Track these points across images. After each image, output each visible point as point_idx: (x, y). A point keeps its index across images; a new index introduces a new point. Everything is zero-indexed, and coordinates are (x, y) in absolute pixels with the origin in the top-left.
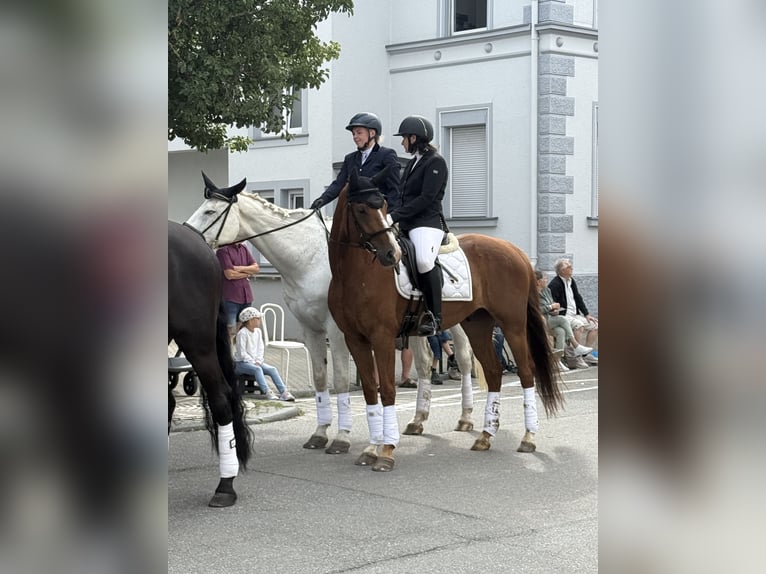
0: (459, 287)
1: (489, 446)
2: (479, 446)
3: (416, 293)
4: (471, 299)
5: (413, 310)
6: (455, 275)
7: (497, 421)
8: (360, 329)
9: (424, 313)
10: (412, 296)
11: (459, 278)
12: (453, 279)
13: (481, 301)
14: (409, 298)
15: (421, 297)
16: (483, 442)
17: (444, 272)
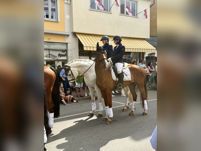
0: (128, 77)
1: (133, 114)
2: (131, 114)
3: (117, 79)
4: (131, 80)
5: (117, 83)
6: (127, 74)
7: (135, 108)
8: (103, 89)
9: (119, 84)
10: (116, 80)
11: (128, 75)
12: (126, 75)
13: (133, 80)
14: (115, 80)
15: (118, 80)
16: (132, 113)
17: (124, 74)
